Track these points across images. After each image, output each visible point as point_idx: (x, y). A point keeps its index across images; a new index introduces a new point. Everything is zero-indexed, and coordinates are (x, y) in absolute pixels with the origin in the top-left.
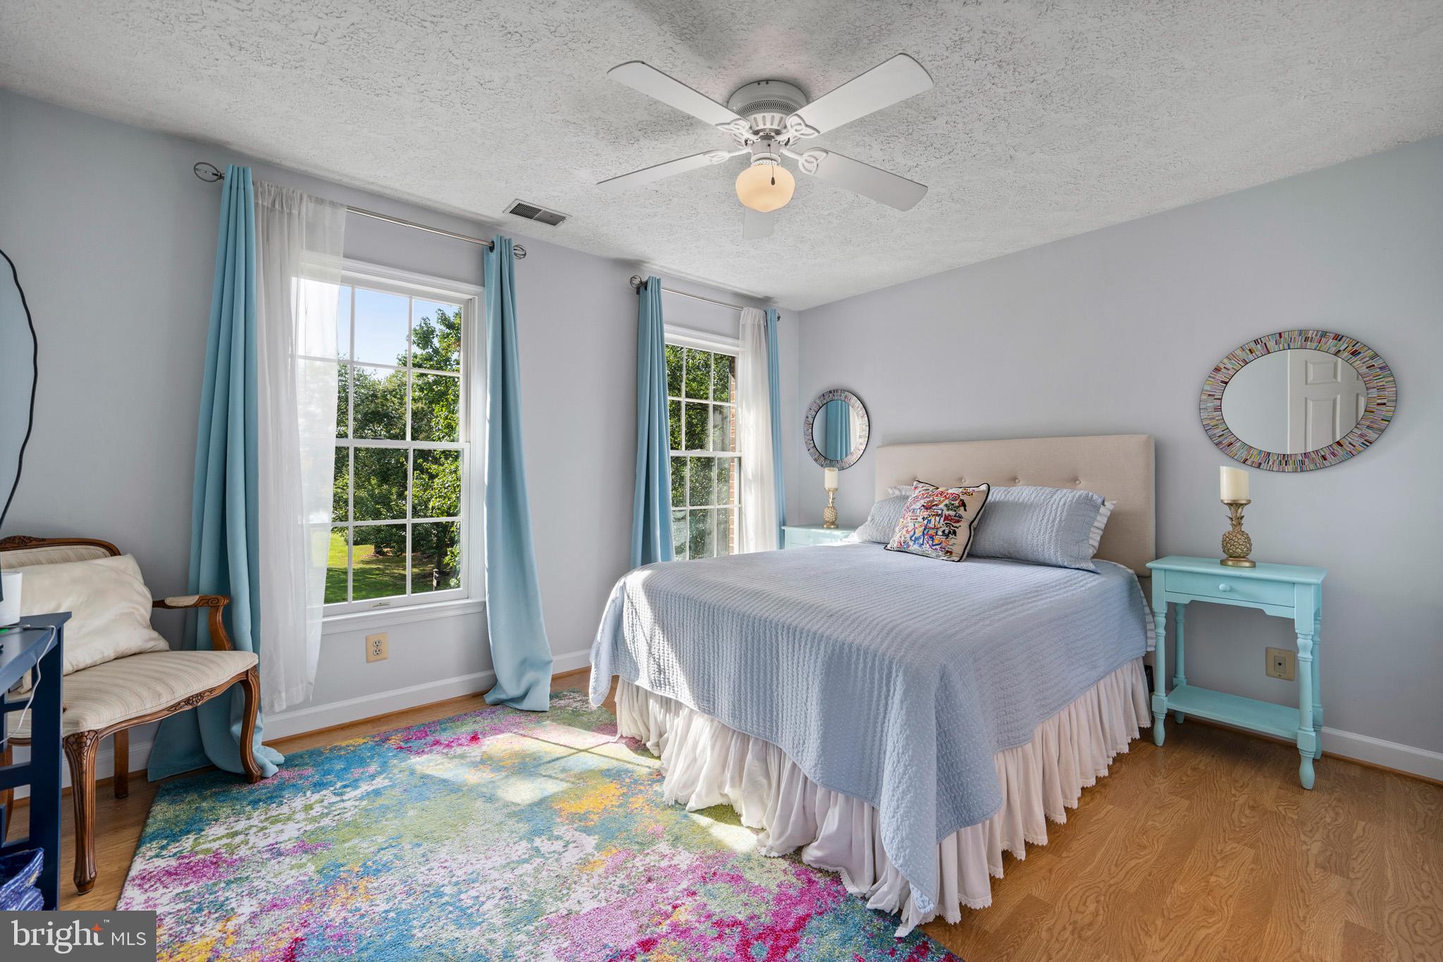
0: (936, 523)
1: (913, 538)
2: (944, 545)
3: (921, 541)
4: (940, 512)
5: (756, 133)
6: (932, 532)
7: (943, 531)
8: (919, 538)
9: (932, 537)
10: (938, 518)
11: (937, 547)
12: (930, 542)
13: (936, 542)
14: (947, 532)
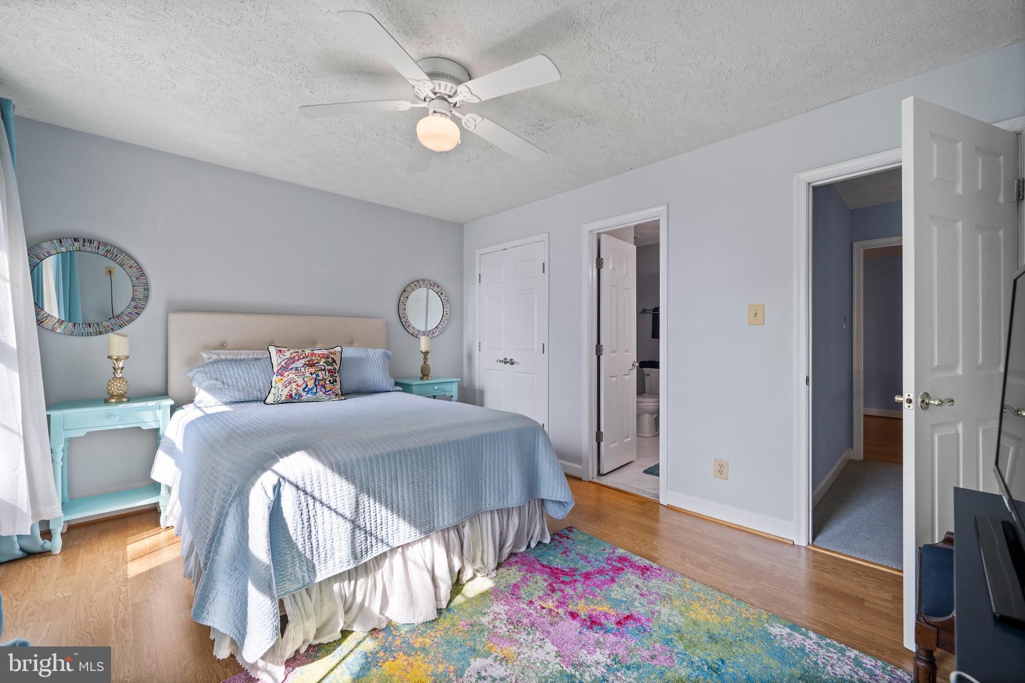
0: (324, 376)
1: (306, 390)
2: (334, 390)
3: (315, 391)
4: (323, 368)
5: (435, 94)
6: (321, 383)
7: (330, 381)
8: (313, 388)
9: (323, 386)
10: (323, 372)
11: (330, 392)
12: (323, 390)
13: (328, 389)
14: (332, 381)
